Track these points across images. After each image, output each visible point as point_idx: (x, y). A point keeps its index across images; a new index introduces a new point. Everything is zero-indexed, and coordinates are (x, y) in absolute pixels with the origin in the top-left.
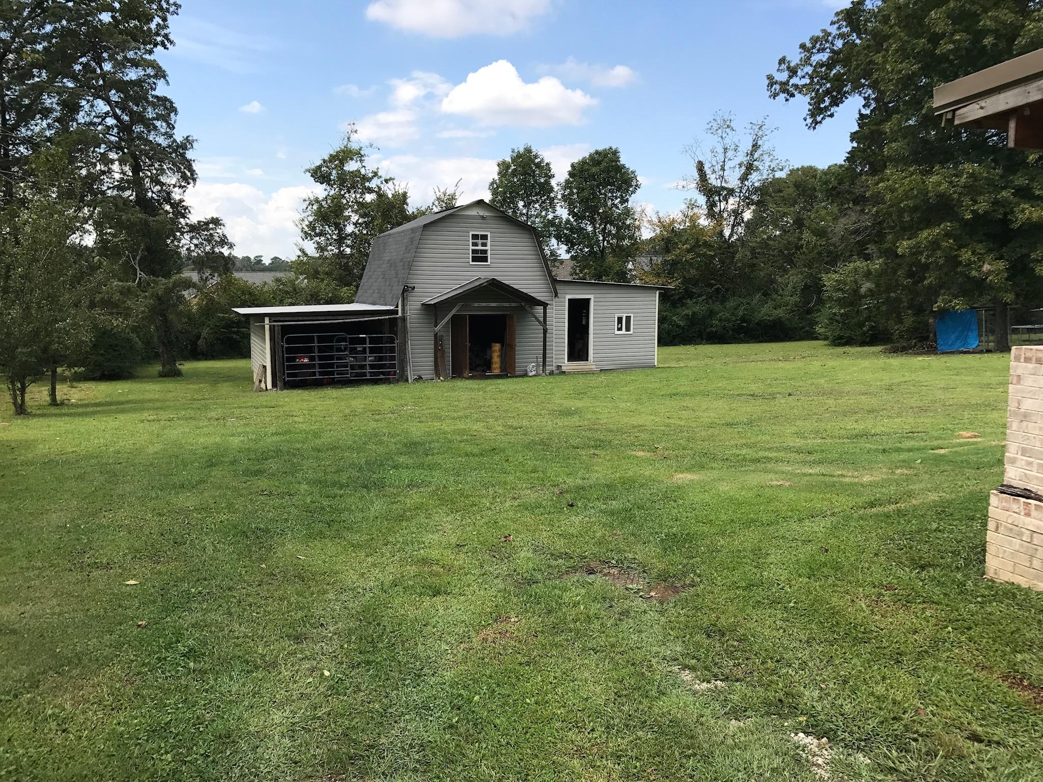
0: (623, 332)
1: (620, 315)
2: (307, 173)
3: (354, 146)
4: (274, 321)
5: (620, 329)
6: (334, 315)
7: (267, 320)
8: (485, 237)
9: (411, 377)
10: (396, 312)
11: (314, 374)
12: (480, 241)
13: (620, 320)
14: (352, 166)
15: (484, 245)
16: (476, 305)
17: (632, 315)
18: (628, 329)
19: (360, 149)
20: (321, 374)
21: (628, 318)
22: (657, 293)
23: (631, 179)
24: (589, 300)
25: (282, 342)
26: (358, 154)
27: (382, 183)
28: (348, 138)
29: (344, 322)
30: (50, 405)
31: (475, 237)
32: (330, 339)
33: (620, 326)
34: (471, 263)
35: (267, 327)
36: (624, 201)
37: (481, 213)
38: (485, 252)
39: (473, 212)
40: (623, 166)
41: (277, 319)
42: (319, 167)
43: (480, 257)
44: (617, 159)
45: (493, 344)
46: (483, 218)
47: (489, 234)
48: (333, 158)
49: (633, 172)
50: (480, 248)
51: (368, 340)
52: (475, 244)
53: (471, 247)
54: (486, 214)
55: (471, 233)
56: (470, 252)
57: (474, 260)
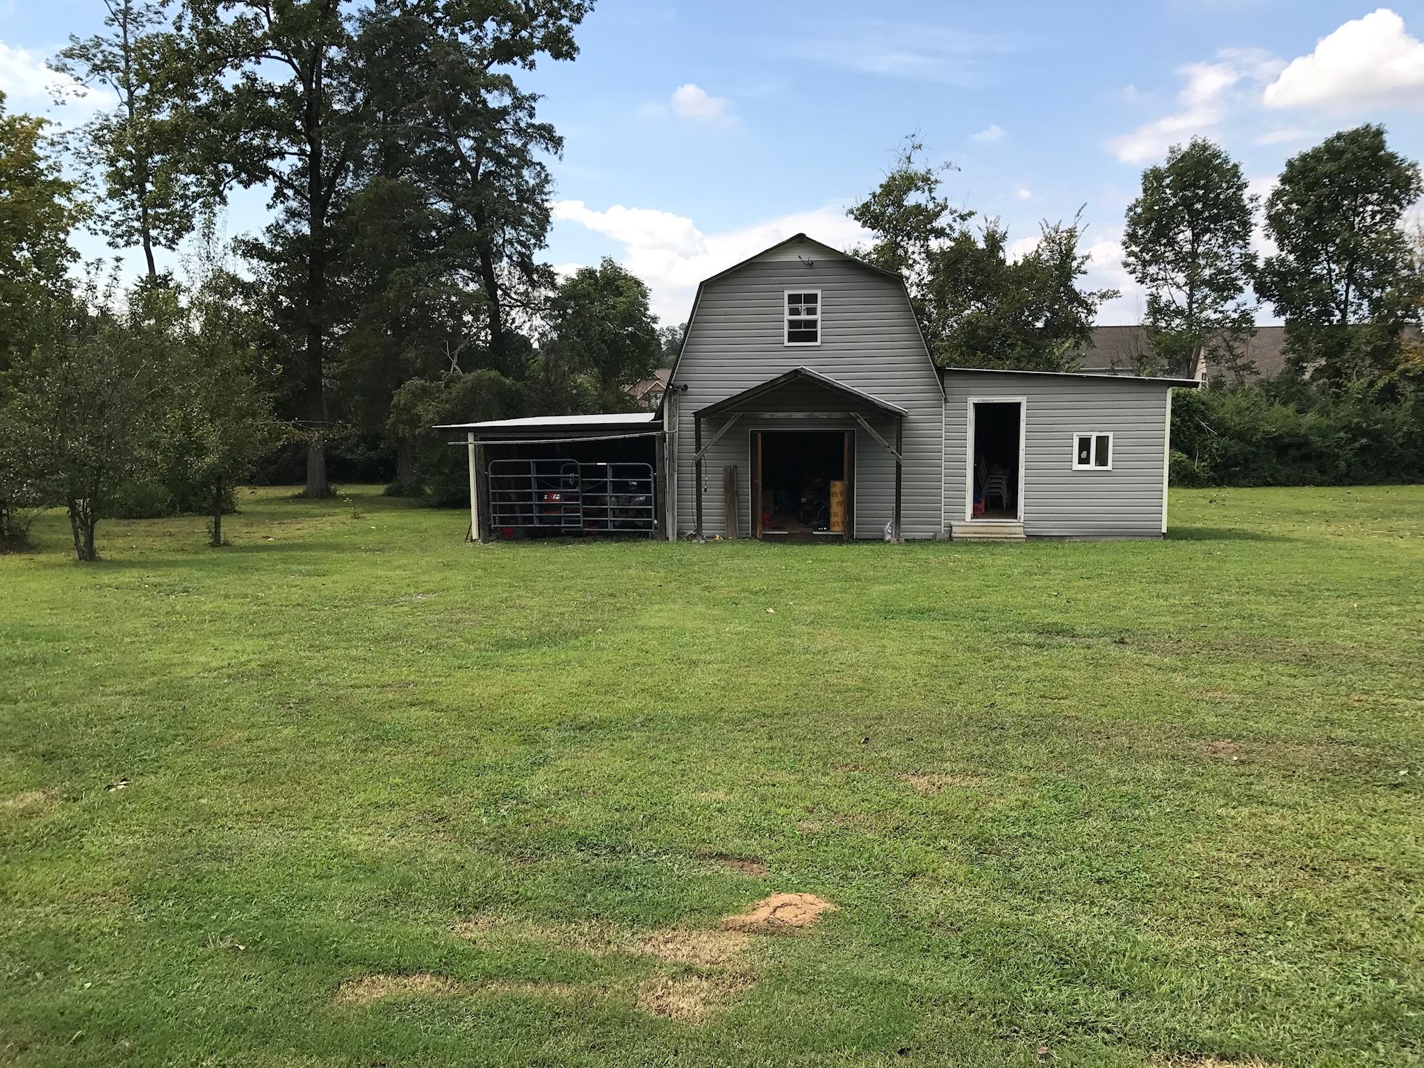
0: (1092, 466)
1: (1085, 434)
2: (850, 215)
3: (918, 167)
4: (482, 439)
5: (1084, 461)
6: (565, 431)
7: (471, 437)
8: (811, 299)
9: (671, 531)
10: (661, 427)
11: (530, 520)
12: (803, 306)
13: (1084, 444)
14: (913, 199)
15: (812, 311)
16: (767, 415)
17: (1111, 435)
18: (1102, 460)
19: (929, 172)
20: (541, 520)
21: (1102, 442)
22: (1170, 394)
23: (1409, 180)
24: (1019, 404)
25: (487, 470)
26: (927, 180)
27: (955, 221)
28: (909, 158)
29: (572, 443)
30: (212, 545)
31: (794, 299)
32: (554, 468)
33: (1084, 455)
34: (787, 344)
35: (471, 447)
36: (1391, 216)
37: (805, 258)
38: (813, 323)
39: (792, 257)
40: (1393, 156)
41: (485, 435)
42: (866, 206)
43: (803, 333)
44: (1381, 145)
45: (832, 482)
46: (810, 265)
47: (819, 293)
48: (887, 189)
49: (1413, 166)
50: (804, 317)
51: (610, 471)
52: (794, 312)
53: (787, 317)
54: (814, 258)
55: (786, 293)
56: (786, 324)
57: (792, 337)
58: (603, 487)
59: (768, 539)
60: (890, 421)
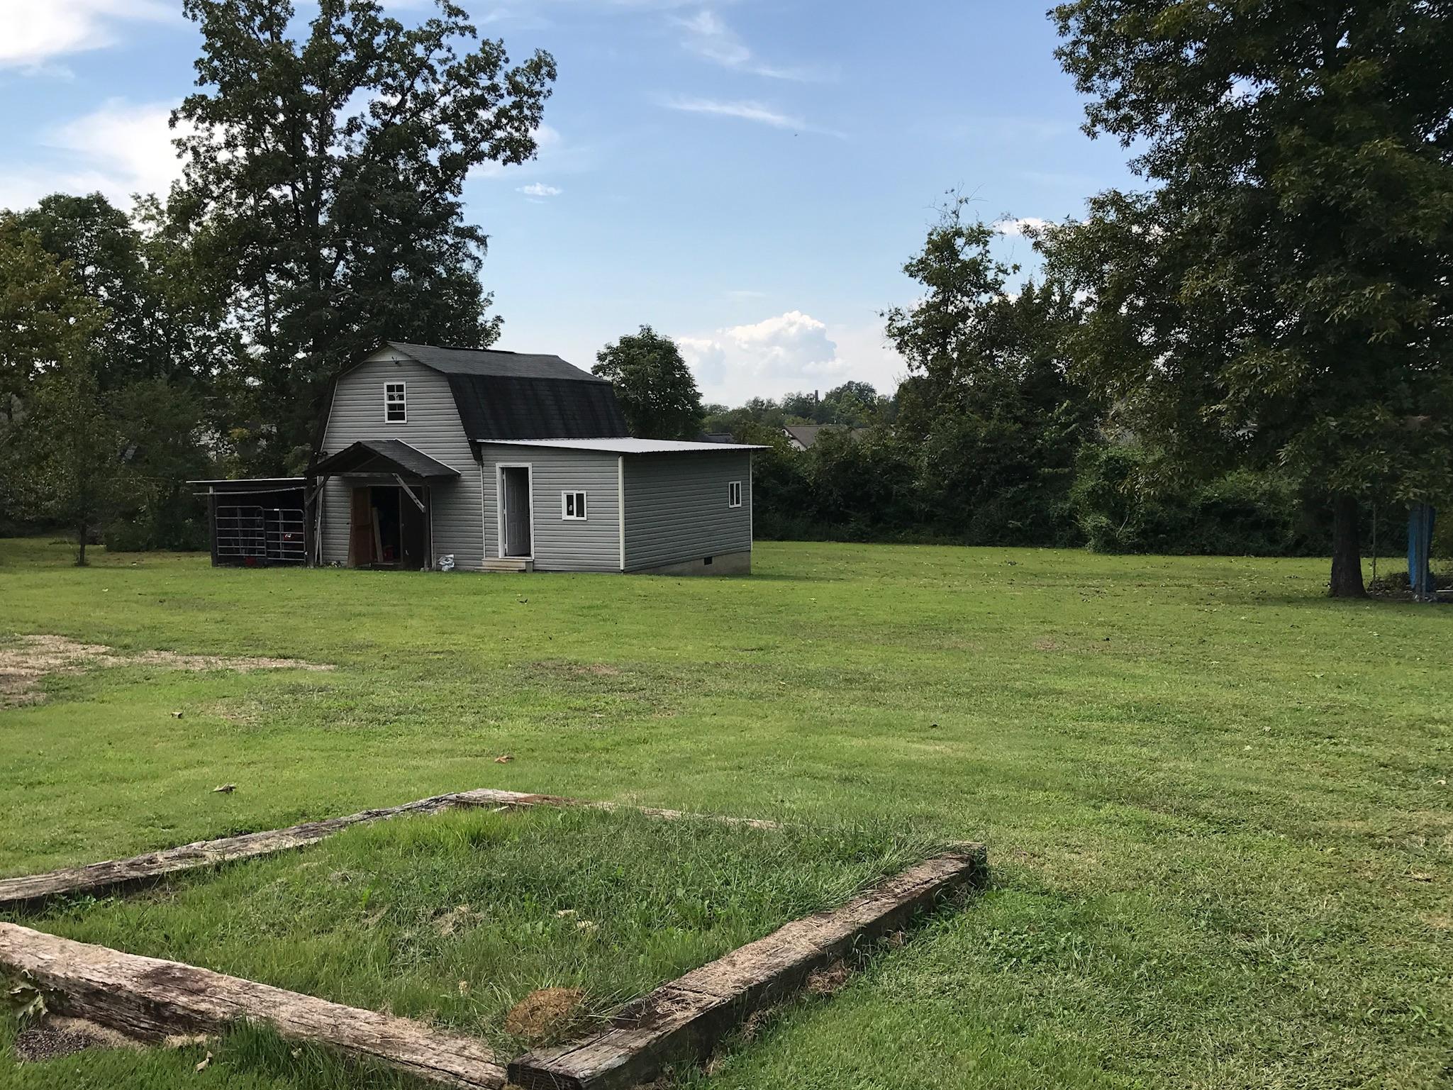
0: (575, 516)
1: (569, 493)
5: (570, 513)
7: (211, 490)
8: (400, 388)
11: (238, 551)
12: (395, 394)
13: (570, 499)
15: (401, 397)
17: (584, 493)
18: (580, 513)
21: (580, 498)
22: (621, 461)
24: (527, 469)
25: (214, 514)
33: (570, 508)
34: (387, 422)
37: (395, 358)
38: (402, 406)
39: (389, 357)
43: (396, 413)
46: (397, 364)
47: (405, 384)
50: (396, 402)
51: (281, 516)
52: (391, 398)
53: (387, 402)
54: (400, 358)
55: (386, 384)
56: (386, 408)
57: (391, 417)
58: (277, 527)
59: (361, 569)
60: (448, 481)
